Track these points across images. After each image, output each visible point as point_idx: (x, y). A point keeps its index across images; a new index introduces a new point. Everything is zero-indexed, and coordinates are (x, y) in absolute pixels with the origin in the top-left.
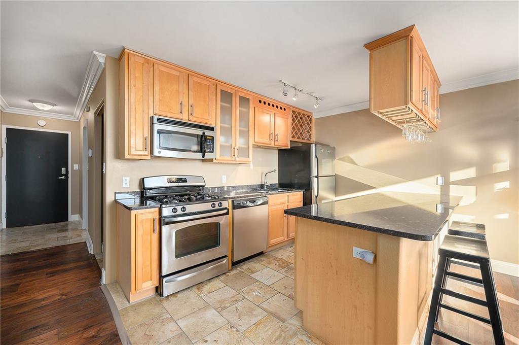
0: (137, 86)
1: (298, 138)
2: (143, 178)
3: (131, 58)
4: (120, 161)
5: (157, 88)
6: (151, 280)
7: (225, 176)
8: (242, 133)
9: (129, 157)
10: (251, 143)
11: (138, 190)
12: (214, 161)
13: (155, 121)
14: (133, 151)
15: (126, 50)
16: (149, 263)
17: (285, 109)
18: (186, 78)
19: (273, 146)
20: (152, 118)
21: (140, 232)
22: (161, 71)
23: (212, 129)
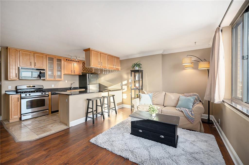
0: (13, 58)
1: (86, 71)
2: (17, 86)
3: (11, 50)
4: (7, 81)
5: (21, 58)
6: (17, 115)
7: (53, 85)
8: (58, 71)
9: (10, 80)
10: (63, 73)
11: (15, 90)
12: (46, 80)
13: (20, 68)
14: (11, 78)
15: (8, 48)
16: (16, 110)
17: (79, 62)
18: (33, 54)
19: (73, 74)
20: (19, 68)
21: (13, 101)
22: (22, 53)
23: (44, 70)
